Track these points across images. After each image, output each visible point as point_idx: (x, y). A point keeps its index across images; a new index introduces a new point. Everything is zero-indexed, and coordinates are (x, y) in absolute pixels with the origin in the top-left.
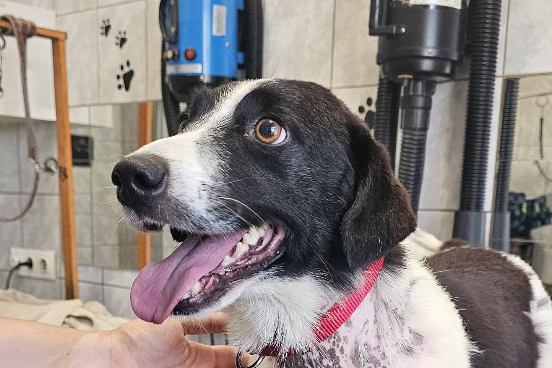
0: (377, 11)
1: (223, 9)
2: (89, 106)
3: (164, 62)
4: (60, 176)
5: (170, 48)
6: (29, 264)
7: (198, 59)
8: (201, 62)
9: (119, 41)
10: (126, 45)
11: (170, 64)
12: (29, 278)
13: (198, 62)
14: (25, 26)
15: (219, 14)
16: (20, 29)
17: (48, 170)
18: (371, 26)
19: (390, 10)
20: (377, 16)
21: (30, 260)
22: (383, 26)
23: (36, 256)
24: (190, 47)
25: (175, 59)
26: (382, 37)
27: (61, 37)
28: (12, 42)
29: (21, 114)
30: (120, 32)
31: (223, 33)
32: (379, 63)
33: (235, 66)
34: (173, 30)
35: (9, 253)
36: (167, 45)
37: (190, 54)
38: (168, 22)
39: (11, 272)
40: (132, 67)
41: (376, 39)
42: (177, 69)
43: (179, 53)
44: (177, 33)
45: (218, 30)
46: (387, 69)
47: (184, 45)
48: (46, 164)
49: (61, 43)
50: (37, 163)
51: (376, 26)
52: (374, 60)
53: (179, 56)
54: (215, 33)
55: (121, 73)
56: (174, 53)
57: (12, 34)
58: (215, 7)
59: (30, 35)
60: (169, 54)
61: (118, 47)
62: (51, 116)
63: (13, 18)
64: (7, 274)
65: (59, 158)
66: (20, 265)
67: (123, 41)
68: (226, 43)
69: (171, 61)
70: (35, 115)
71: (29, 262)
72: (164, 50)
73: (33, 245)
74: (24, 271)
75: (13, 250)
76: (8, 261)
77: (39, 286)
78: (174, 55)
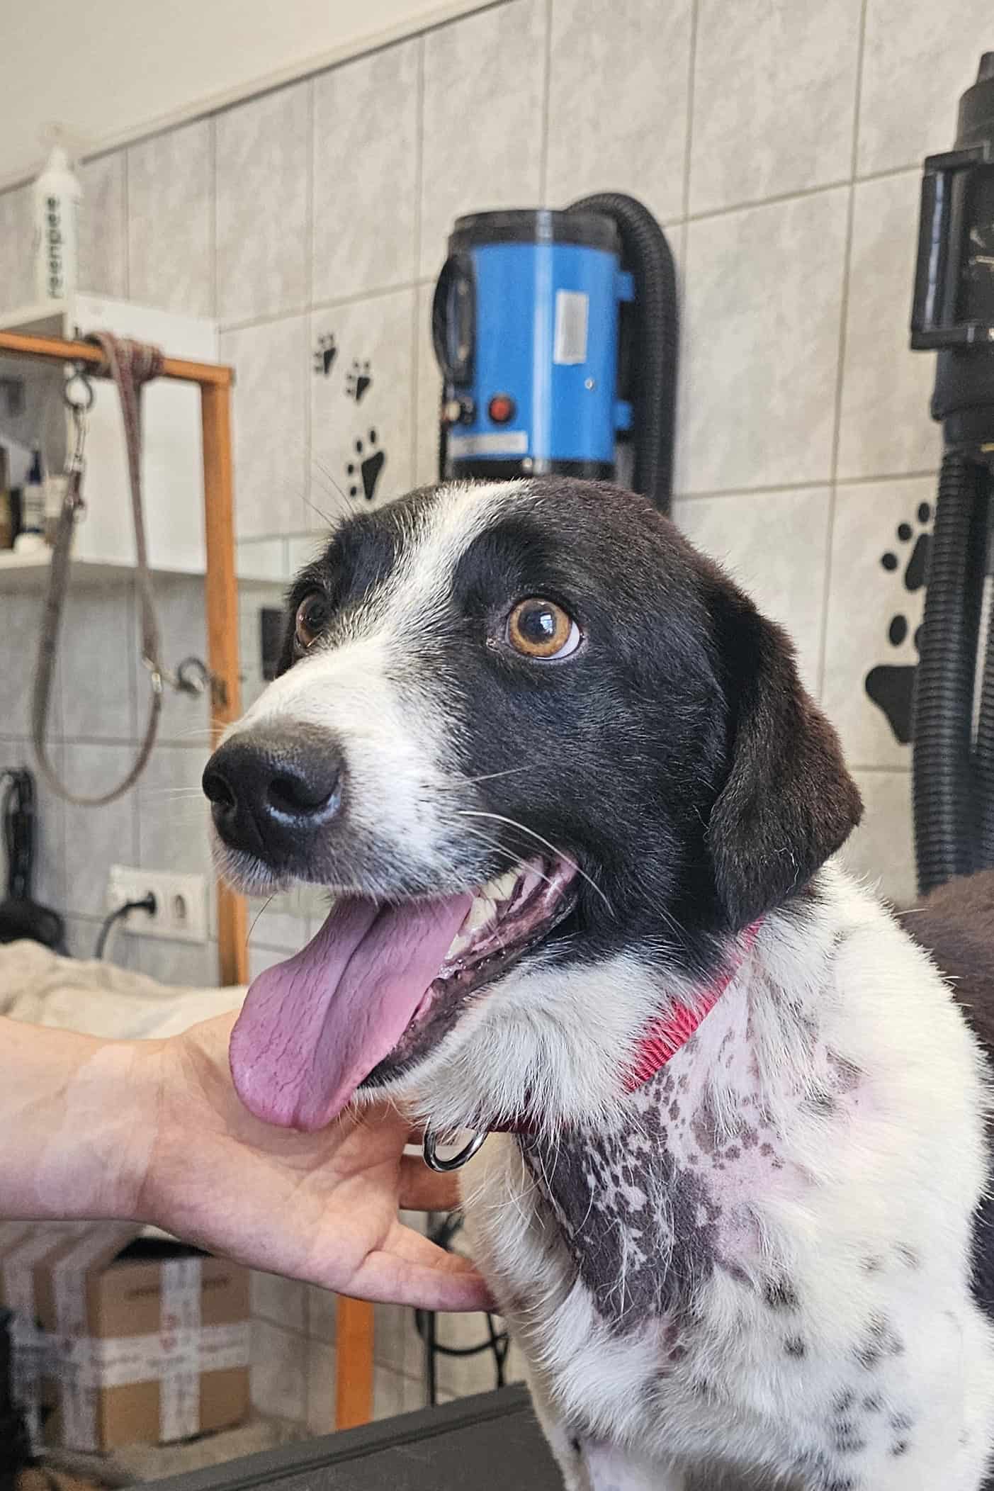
0: (932, 289)
1: (582, 301)
2: (285, 538)
3: (446, 427)
4: (213, 702)
5: (456, 398)
6: (149, 905)
7: (518, 420)
8: (527, 427)
9: (354, 386)
10: (369, 395)
11: (458, 435)
12: (150, 937)
13: (519, 429)
14: (137, 355)
15: (572, 313)
16: (126, 363)
17: (185, 686)
18: (916, 327)
19: (964, 287)
20: (930, 304)
21: (151, 895)
22: (946, 325)
23: (163, 885)
24: (501, 393)
25: (467, 421)
26: (948, 353)
27: (221, 378)
28: (107, 393)
29: (127, 558)
30: (357, 365)
31: (581, 357)
32: (936, 417)
33: (606, 436)
34: (462, 353)
35: (108, 879)
36: (451, 391)
37: (500, 409)
38: (452, 338)
39: (108, 923)
40: (382, 444)
41: (930, 359)
42: (470, 445)
43: (475, 409)
44: (471, 360)
45: (570, 349)
46: (956, 431)
47: (489, 387)
48: (180, 674)
49: (220, 394)
50: (157, 670)
51: (928, 326)
52: (925, 410)
53: (474, 414)
54: (559, 357)
55: (357, 460)
56: (462, 408)
57: (107, 375)
58: (563, 297)
59: (150, 376)
60: (453, 411)
61: (350, 400)
62: (194, 561)
63: (111, 337)
64: (99, 926)
65: (212, 660)
66: (129, 906)
67: (363, 384)
68: (586, 382)
69: (458, 428)
70: (159, 559)
71: (150, 900)
72: (445, 400)
73: (159, 861)
74: (137, 920)
75: (117, 871)
76: (105, 897)
77: (170, 956)
78: (463, 412)
